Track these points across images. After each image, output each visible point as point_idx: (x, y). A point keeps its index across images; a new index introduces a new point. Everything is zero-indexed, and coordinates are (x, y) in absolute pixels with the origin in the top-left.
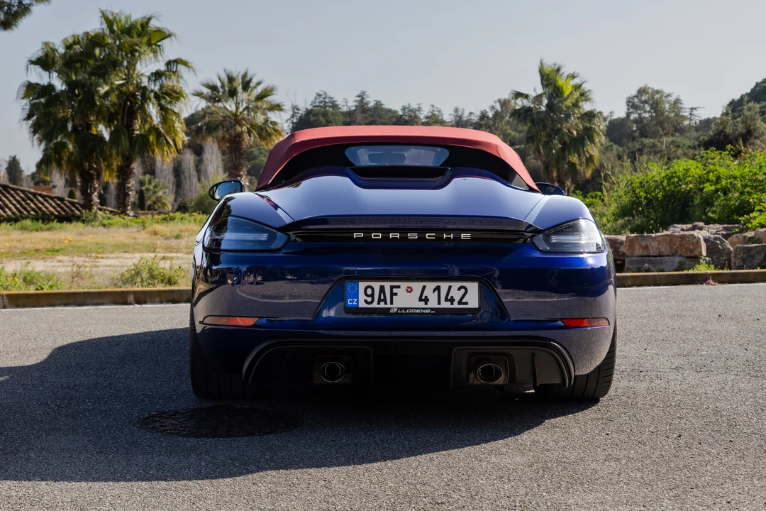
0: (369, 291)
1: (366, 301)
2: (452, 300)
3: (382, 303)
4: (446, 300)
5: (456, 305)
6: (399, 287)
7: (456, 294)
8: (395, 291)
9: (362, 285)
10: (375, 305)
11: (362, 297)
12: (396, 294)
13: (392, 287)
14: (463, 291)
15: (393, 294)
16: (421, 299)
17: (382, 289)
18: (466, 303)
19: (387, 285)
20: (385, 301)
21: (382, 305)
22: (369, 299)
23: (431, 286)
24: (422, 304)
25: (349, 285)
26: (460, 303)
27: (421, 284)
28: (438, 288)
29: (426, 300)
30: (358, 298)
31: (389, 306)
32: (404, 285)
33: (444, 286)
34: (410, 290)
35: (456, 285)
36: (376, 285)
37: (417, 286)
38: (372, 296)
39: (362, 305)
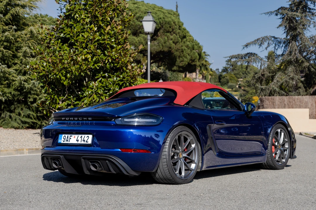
0: (65, 137)
3: (67, 141)
4: (83, 141)
5: (85, 143)
6: (72, 136)
7: (86, 139)
9: (63, 135)
10: (65, 142)
11: (63, 139)
12: (71, 139)
13: (70, 136)
14: (88, 137)
15: (70, 139)
17: (68, 136)
18: (88, 142)
19: (69, 136)
20: (68, 141)
21: (67, 142)
22: (64, 140)
23: (80, 136)
24: (76, 142)
25: (60, 136)
26: (86, 142)
27: (78, 135)
28: (81, 137)
29: (78, 141)
30: (61, 140)
31: (68, 142)
33: (83, 136)
34: (75, 137)
35: (86, 136)
36: (66, 136)
37: (76, 136)
38: (65, 139)
39: (62, 142)
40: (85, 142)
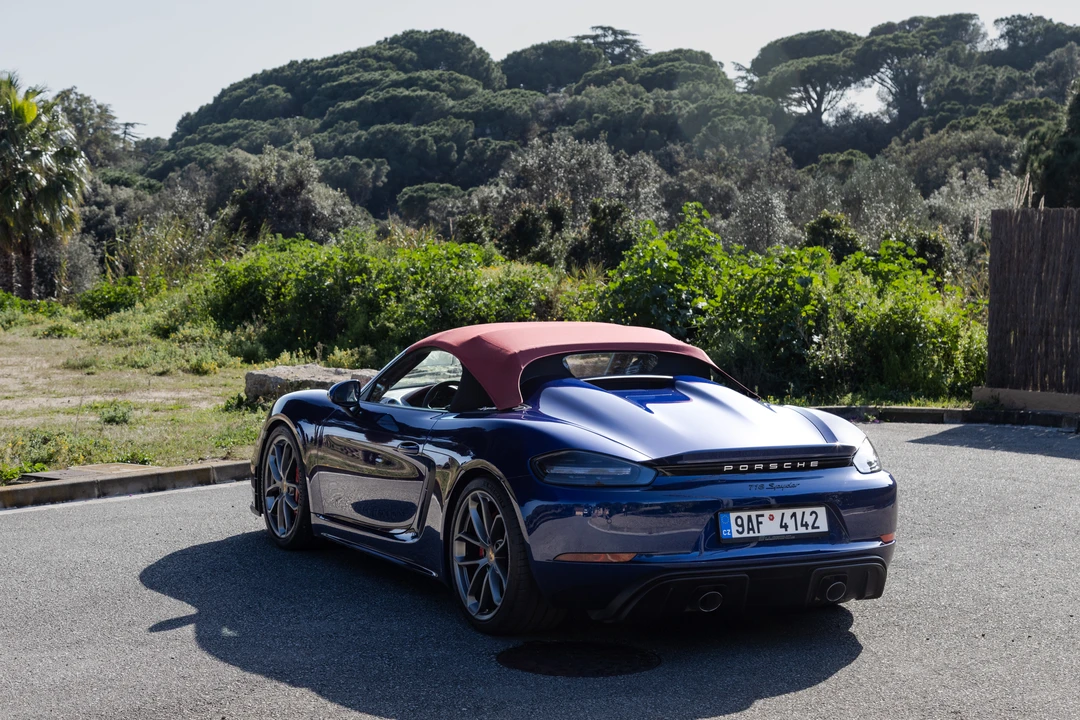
0: (740, 521)
1: (738, 531)
2: (806, 525)
3: (751, 532)
4: (802, 525)
5: (810, 530)
6: (762, 516)
7: (809, 519)
8: (760, 519)
9: (733, 516)
10: (745, 535)
11: (734, 527)
12: (761, 523)
13: (758, 516)
14: (814, 515)
15: (759, 523)
16: (781, 527)
17: (749, 517)
18: (818, 528)
19: (753, 514)
20: (753, 529)
21: (751, 534)
22: (740, 529)
23: (788, 512)
24: (782, 531)
25: (723, 517)
26: (813, 527)
27: (780, 512)
28: (794, 515)
29: (786, 527)
30: (730, 528)
31: (757, 534)
32: (767, 513)
33: (799, 512)
34: (772, 518)
35: (808, 511)
36: (744, 515)
37: (777, 513)
38: (742, 525)
39: (735, 535)
40: (810, 527)
